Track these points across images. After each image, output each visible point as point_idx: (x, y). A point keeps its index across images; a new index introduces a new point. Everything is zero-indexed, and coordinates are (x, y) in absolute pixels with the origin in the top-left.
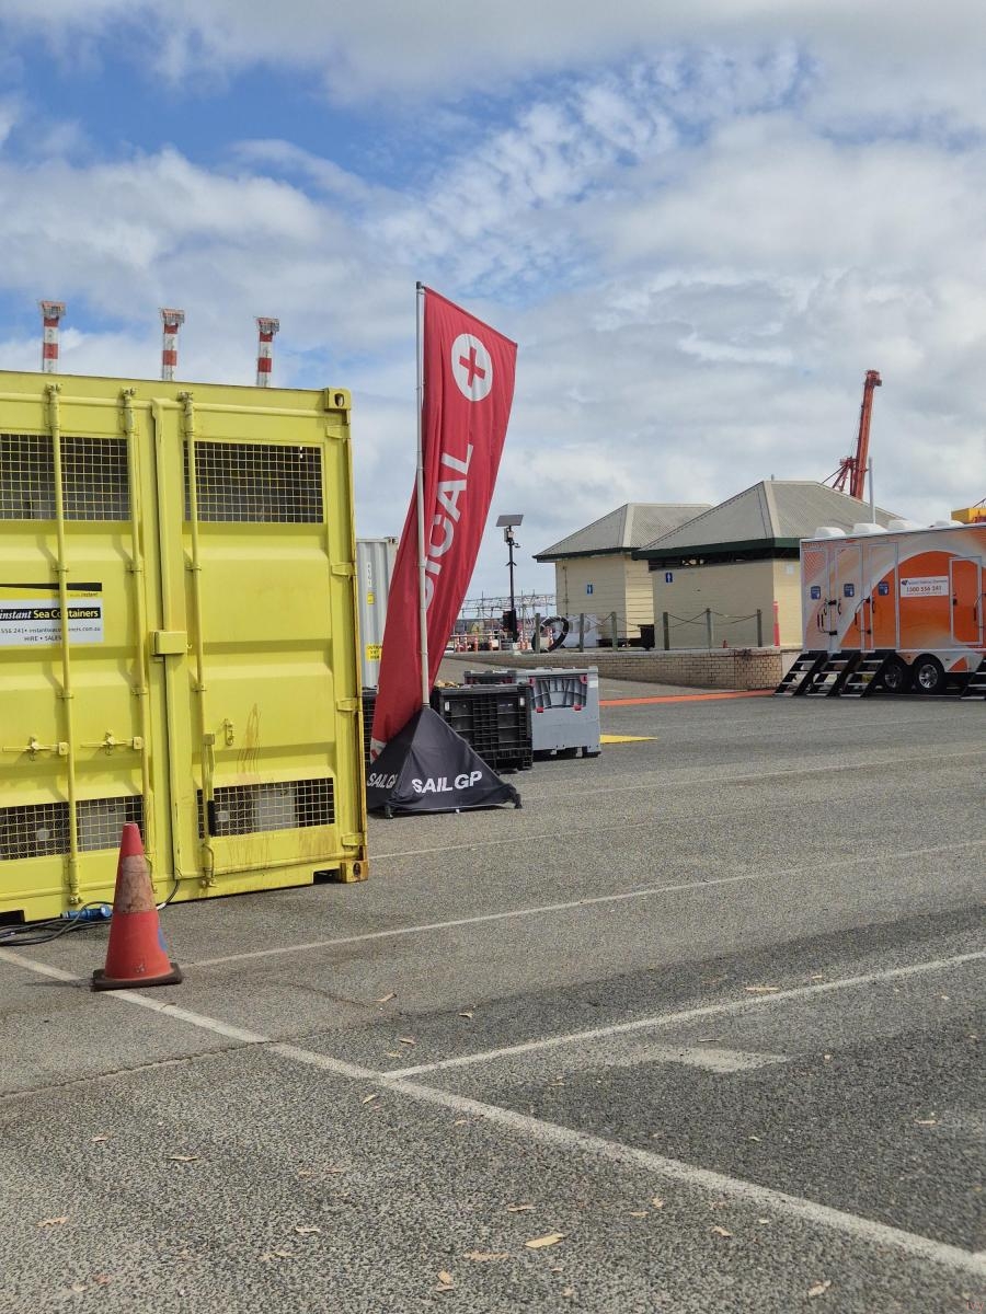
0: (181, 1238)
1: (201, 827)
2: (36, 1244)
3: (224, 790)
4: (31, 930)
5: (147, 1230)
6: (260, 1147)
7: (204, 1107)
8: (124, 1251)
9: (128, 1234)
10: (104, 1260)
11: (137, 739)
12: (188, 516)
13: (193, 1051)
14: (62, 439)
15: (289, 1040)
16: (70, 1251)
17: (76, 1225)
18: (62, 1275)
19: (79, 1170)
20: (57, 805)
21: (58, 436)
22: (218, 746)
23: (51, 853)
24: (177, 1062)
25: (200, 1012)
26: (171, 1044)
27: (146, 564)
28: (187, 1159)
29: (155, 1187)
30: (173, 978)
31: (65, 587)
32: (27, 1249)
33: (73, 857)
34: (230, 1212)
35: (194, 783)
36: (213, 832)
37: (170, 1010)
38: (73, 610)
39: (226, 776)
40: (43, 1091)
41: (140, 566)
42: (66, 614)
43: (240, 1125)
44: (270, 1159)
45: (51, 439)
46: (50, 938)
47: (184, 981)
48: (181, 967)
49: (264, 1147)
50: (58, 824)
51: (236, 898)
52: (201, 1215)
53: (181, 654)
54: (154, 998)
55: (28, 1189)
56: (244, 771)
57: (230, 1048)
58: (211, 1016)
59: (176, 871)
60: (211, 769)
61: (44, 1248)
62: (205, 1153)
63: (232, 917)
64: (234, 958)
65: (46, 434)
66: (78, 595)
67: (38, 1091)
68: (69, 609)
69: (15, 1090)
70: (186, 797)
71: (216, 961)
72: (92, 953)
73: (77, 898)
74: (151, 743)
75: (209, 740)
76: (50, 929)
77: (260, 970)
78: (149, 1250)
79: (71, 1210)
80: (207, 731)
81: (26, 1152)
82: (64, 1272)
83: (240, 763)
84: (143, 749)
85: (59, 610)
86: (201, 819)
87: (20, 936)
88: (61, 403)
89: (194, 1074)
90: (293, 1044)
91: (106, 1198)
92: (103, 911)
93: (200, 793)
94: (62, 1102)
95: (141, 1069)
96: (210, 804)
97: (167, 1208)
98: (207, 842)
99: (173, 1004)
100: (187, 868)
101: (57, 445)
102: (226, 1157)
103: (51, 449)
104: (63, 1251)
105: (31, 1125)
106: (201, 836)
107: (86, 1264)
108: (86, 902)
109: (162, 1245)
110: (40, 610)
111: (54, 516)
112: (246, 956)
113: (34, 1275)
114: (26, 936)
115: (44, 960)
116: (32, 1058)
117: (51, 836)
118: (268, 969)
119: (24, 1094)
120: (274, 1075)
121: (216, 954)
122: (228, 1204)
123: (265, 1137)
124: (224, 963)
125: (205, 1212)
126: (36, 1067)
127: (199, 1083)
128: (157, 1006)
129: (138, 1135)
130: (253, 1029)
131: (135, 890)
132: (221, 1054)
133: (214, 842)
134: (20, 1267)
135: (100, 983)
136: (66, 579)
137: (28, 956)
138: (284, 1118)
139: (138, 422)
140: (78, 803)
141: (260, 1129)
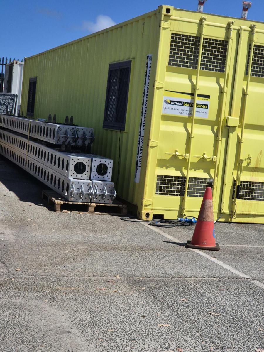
0: (211, 342)
1: (233, 195)
2: (157, 332)
3: (244, 182)
4: (166, 222)
5: (198, 336)
6: (244, 316)
7: (223, 297)
8: (189, 342)
9: (191, 336)
10: (181, 343)
11: (215, 157)
12: (246, 73)
13: (221, 276)
14: (204, 39)
15: (259, 280)
16: (169, 337)
17: (172, 329)
18: (165, 345)
19: (175, 309)
20: (182, 177)
21: (203, 37)
22: (244, 164)
23: (177, 195)
24: (215, 279)
25: (225, 263)
26: (213, 272)
27: (227, 90)
28: (216, 314)
29: (203, 322)
30: (216, 249)
31: (196, 95)
32: (154, 333)
33: (185, 198)
34: (230, 337)
35: (233, 178)
36: (238, 198)
37: (214, 260)
38: (198, 104)
39: (246, 177)
40: (165, 279)
41: (225, 91)
42: (195, 105)
43: (237, 307)
44: (248, 322)
45: (200, 38)
46: (172, 226)
47: (220, 250)
48: (219, 245)
49: (245, 316)
50: (181, 185)
51: (243, 224)
52: (219, 336)
53: (236, 127)
54: (208, 254)
55: (156, 312)
56: (253, 176)
57: (235, 278)
58: (229, 265)
59: (222, 210)
60: (241, 173)
61: (160, 334)
62: (222, 313)
63: (241, 231)
64: (240, 246)
65: (198, 36)
66: (200, 99)
67: (163, 279)
68: (196, 104)
69: (154, 276)
70: (230, 182)
71: (233, 246)
72: (187, 234)
73: (184, 214)
74: (219, 159)
75: (241, 161)
76: (173, 223)
77: (250, 252)
78: (198, 344)
79: (171, 323)
80: (241, 158)
81: (156, 299)
82: (166, 344)
83: (252, 172)
84: (216, 161)
85: (193, 104)
86: (234, 191)
87: (161, 224)
88: (206, 25)
89: (221, 285)
90: (260, 281)
91: (184, 322)
92: (193, 220)
93: (235, 182)
94: (171, 284)
95: (201, 278)
96: (238, 186)
97: (206, 331)
98: (235, 202)
99: (215, 258)
100: (226, 210)
101: (202, 40)
102: (230, 317)
103: (199, 42)
104: (166, 337)
105: (159, 290)
106: (233, 198)
107: (175, 343)
108: (187, 216)
109: (203, 343)
110: (186, 103)
111: (196, 68)
112: (245, 246)
113: (155, 342)
114: (164, 224)
115: (169, 234)
116: (162, 267)
117: (178, 189)
118: (252, 252)
119: (157, 279)
120: (252, 291)
121: (233, 243)
122: (230, 334)
123: (246, 313)
124: (236, 247)
125: (221, 335)
126: (163, 270)
127: (222, 288)
128: (209, 257)
129: (198, 302)
130: (244, 273)
131: (207, 213)
132: (232, 279)
133: (238, 201)
134: (151, 339)
135: (188, 245)
136: (197, 92)
137: (163, 231)
138: (254, 308)
139: (233, 34)
140: (189, 178)
141: (245, 310)
